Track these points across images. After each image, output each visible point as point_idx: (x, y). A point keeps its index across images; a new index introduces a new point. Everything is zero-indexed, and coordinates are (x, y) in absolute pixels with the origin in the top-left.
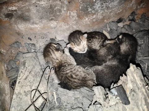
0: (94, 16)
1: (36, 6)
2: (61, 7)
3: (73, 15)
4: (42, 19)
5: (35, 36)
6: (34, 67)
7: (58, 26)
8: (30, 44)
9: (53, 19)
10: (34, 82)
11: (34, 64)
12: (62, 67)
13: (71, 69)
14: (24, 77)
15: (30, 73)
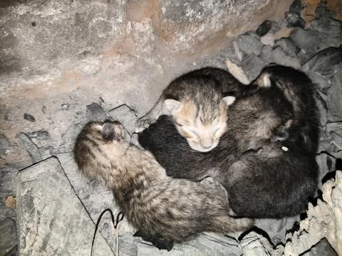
1: (34, 24)
2: (109, 15)
3: (142, 30)
4: (55, 57)
5: (44, 107)
6: (59, 204)
7: (104, 68)
8: (34, 133)
9: (89, 52)
10: (70, 251)
11: (57, 196)
12: (133, 190)
13: (163, 191)
14: (39, 243)
15: (51, 225)
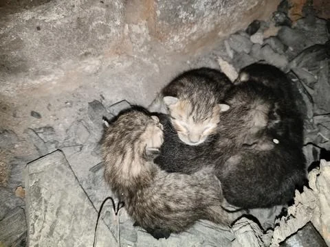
0: (195, 29)
1: (39, 28)
2: (108, 18)
3: (139, 32)
4: (58, 58)
5: (50, 105)
6: (64, 194)
7: (104, 68)
8: (40, 129)
9: (90, 53)
10: (75, 237)
11: (63, 186)
14: (46, 229)
15: (57, 213)
